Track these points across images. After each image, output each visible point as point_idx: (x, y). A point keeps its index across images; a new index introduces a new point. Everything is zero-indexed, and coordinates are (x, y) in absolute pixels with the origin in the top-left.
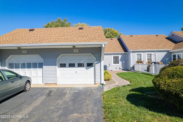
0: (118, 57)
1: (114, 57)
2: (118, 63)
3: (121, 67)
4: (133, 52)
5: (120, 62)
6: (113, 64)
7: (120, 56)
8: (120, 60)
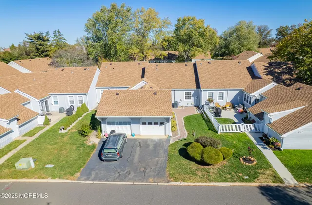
0: (190, 93)
1: (186, 93)
2: (190, 99)
3: (193, 103)
4: (204, 90)
5: (192, 98)
6: (185, 100)
7: (192, 92)
8: (192, 96)
